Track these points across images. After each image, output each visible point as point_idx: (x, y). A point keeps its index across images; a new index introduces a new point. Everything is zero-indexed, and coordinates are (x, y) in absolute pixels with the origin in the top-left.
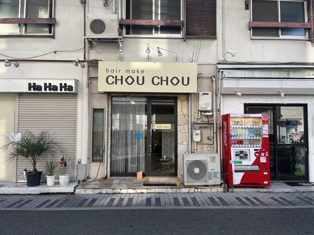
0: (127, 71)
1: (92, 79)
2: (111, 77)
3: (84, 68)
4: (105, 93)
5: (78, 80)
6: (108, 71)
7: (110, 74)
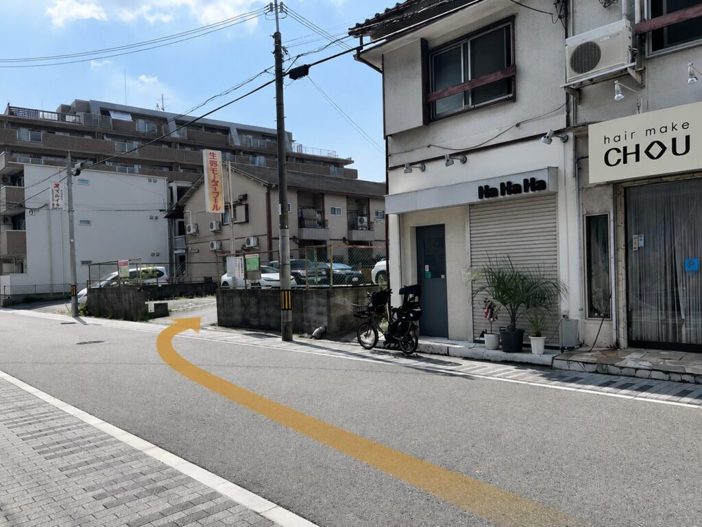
0: (649, 132)
1: (580, 162)
2: (615, 151)
3: (567, 144)
4: (608, 184)
5: (557, 168)
6: (607, 140)
7: (613, 145)
